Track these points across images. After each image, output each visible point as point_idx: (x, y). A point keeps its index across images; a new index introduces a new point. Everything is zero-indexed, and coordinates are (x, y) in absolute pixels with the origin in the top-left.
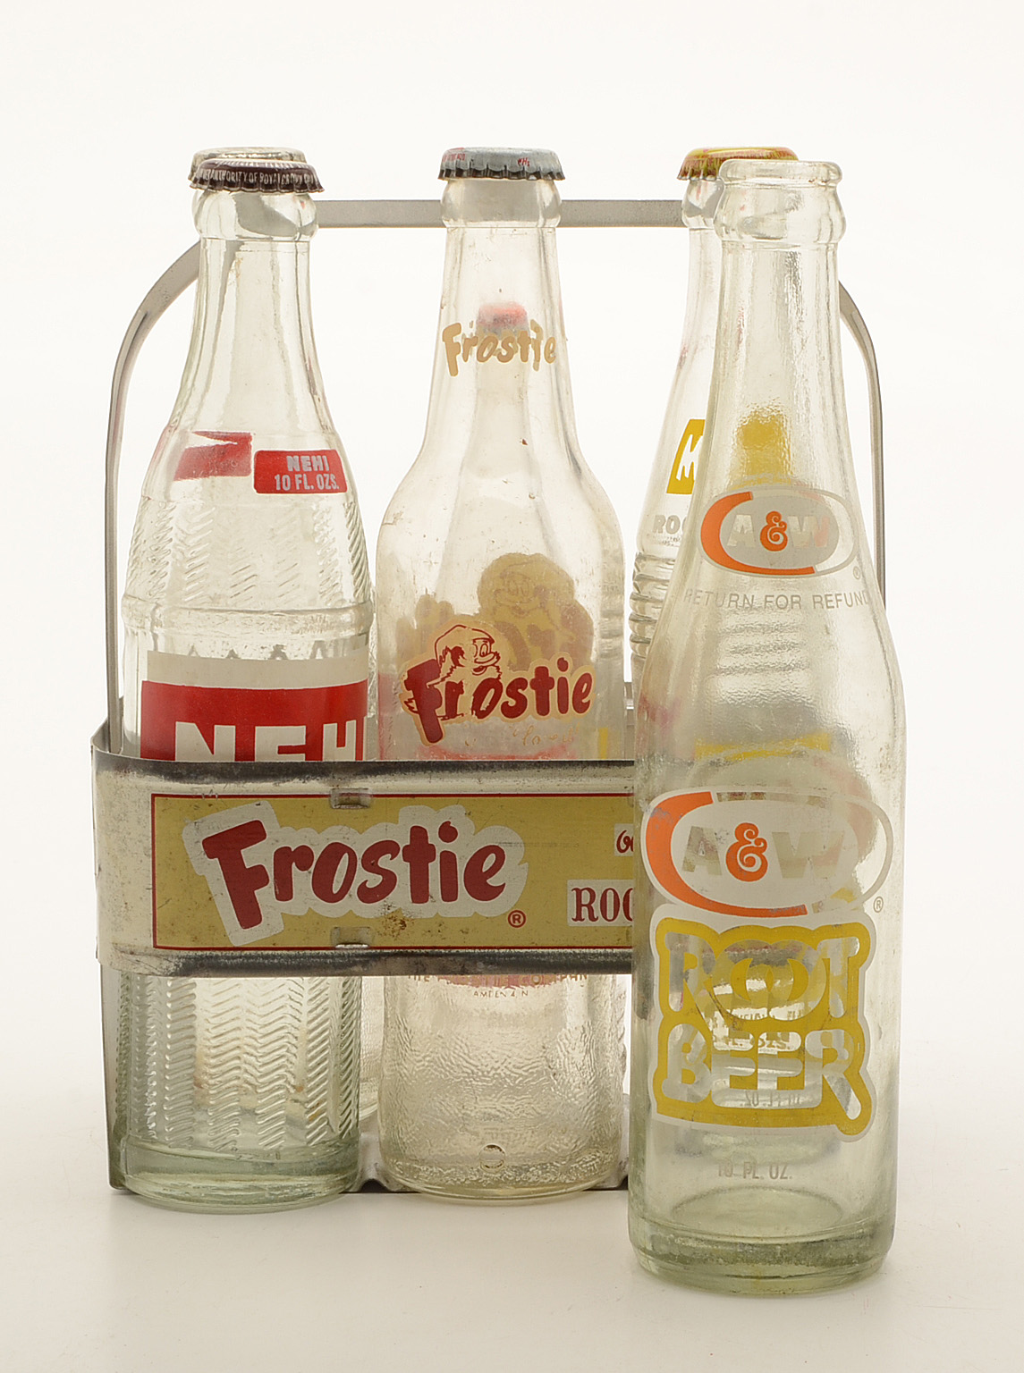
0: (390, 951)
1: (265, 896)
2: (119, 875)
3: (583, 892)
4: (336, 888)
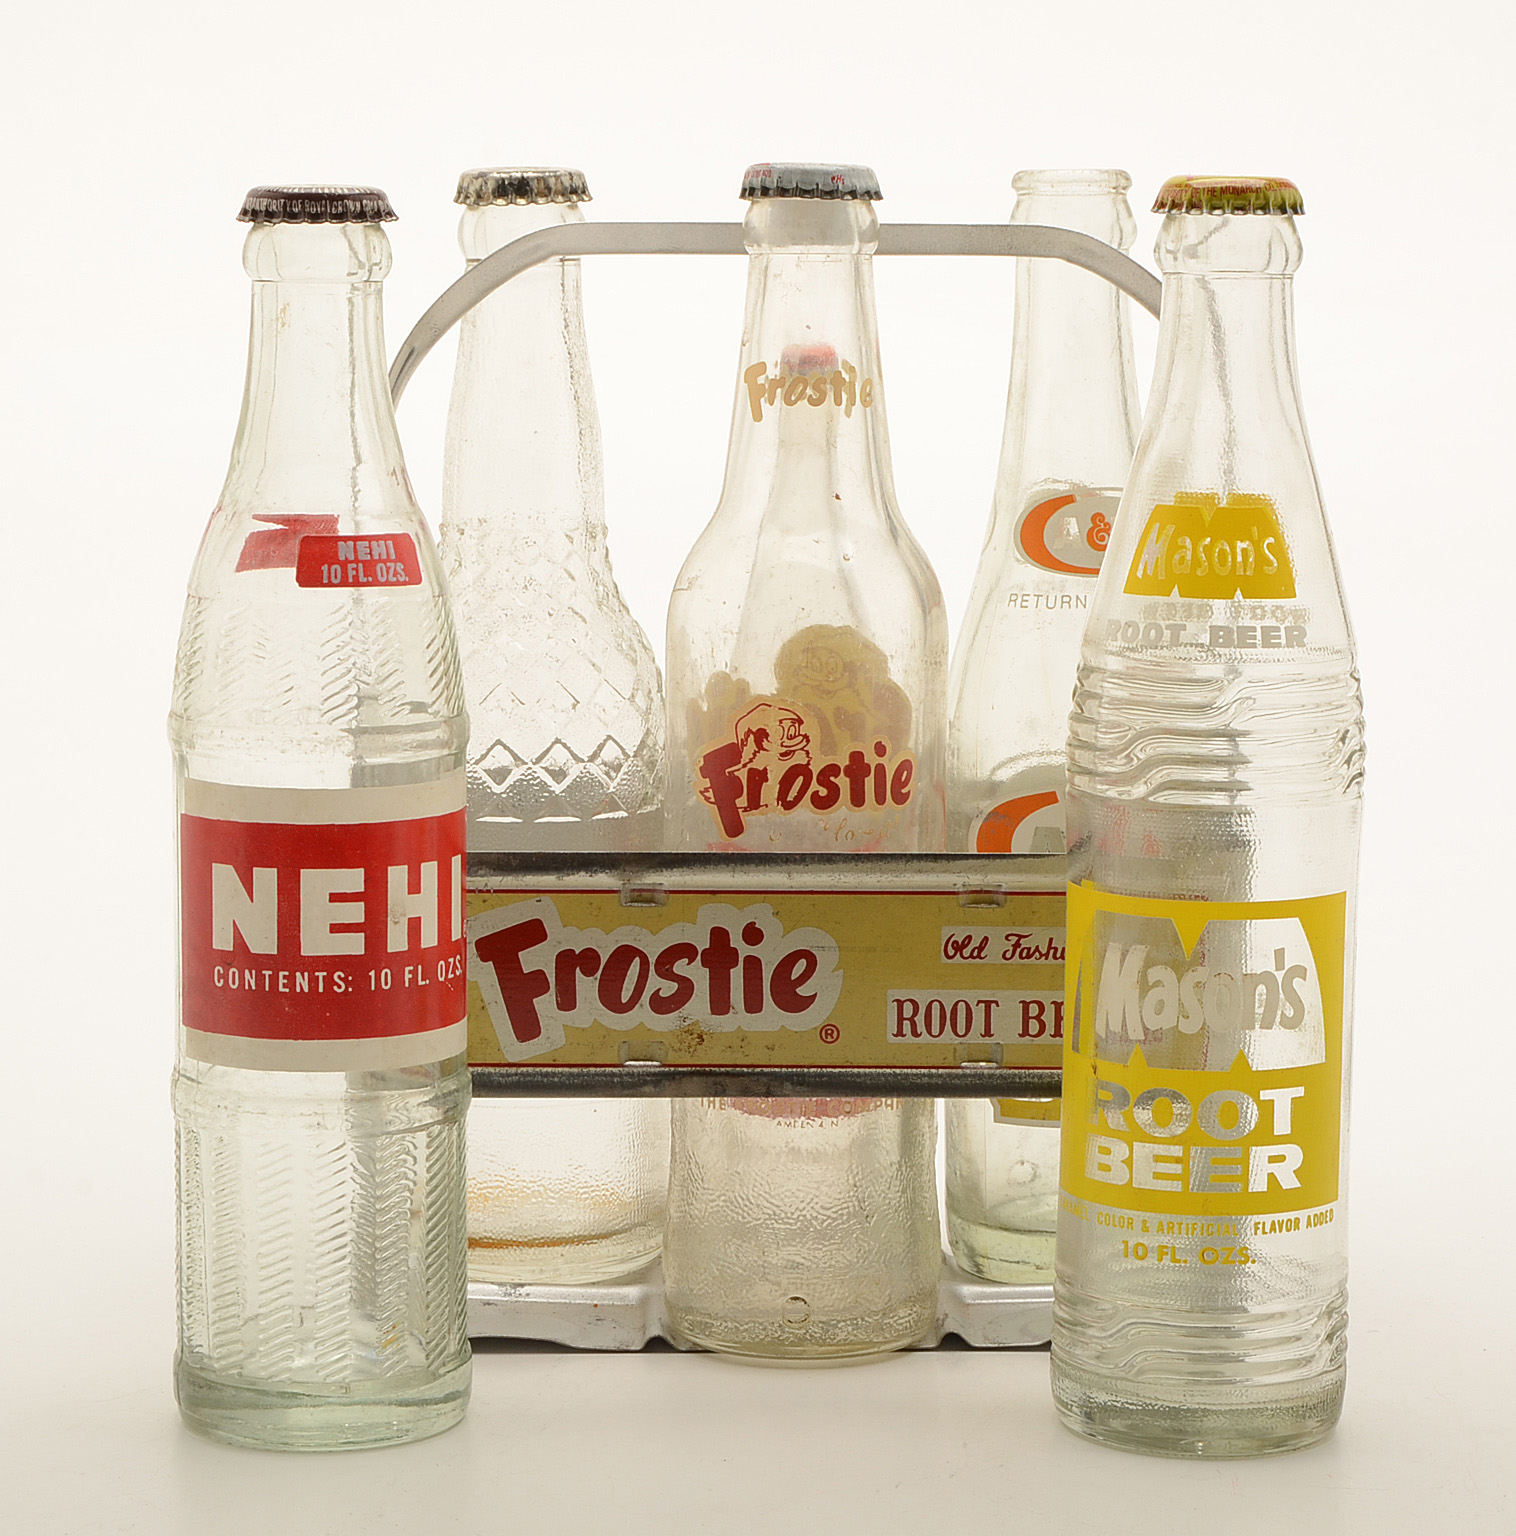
0: (685, 1069)
1: (545, 1005)
3: (905, 1004)
4: (625, 997)
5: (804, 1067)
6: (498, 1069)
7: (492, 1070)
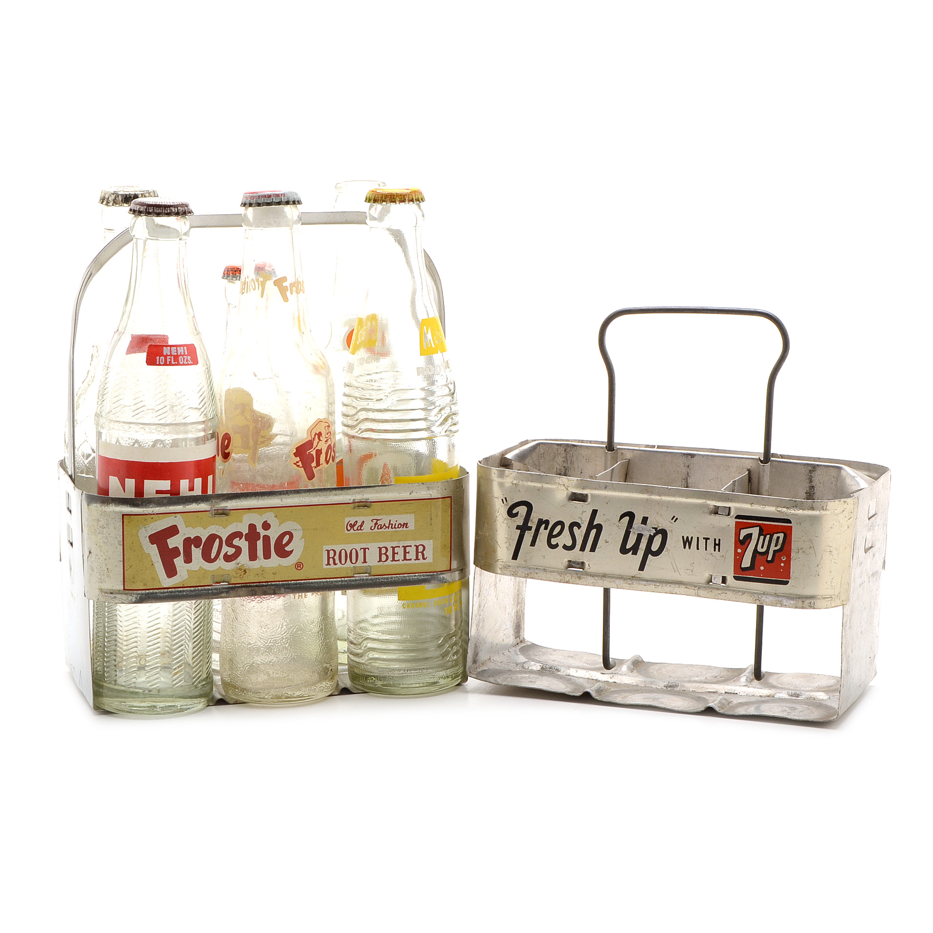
0: (239, 585)
1: (179, 561)
2: (103, 555)
3: (330, 551)
4: (213, 556)
5: (289, 581)
6: (159, 590)
7: (157, 591)
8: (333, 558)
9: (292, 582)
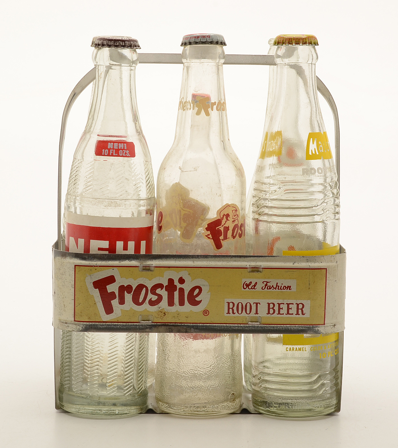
0: (160, 324)
1: (115, 303)
2: (62, 294)
3: (230, 303)
4: (141, 300)
5: (198, 323)
7: (98, 323)
8: (232, 309)
9: (200, 324)
